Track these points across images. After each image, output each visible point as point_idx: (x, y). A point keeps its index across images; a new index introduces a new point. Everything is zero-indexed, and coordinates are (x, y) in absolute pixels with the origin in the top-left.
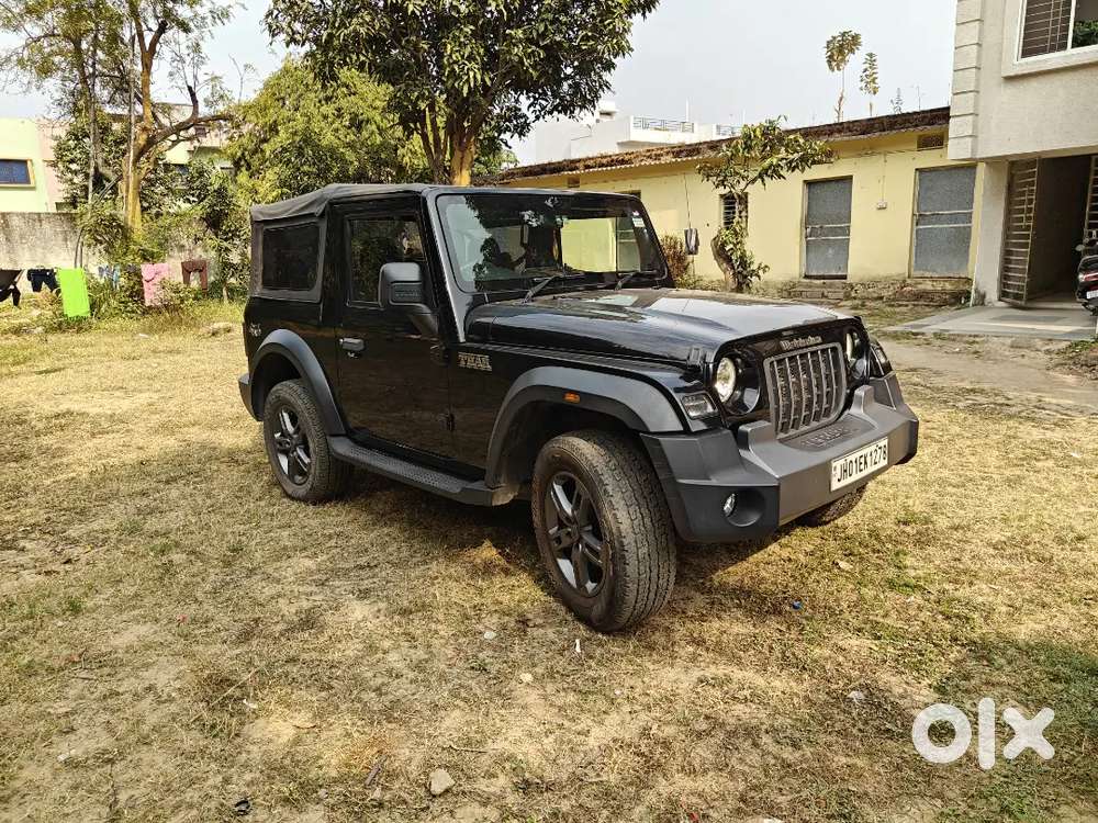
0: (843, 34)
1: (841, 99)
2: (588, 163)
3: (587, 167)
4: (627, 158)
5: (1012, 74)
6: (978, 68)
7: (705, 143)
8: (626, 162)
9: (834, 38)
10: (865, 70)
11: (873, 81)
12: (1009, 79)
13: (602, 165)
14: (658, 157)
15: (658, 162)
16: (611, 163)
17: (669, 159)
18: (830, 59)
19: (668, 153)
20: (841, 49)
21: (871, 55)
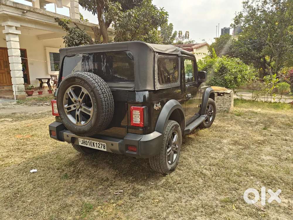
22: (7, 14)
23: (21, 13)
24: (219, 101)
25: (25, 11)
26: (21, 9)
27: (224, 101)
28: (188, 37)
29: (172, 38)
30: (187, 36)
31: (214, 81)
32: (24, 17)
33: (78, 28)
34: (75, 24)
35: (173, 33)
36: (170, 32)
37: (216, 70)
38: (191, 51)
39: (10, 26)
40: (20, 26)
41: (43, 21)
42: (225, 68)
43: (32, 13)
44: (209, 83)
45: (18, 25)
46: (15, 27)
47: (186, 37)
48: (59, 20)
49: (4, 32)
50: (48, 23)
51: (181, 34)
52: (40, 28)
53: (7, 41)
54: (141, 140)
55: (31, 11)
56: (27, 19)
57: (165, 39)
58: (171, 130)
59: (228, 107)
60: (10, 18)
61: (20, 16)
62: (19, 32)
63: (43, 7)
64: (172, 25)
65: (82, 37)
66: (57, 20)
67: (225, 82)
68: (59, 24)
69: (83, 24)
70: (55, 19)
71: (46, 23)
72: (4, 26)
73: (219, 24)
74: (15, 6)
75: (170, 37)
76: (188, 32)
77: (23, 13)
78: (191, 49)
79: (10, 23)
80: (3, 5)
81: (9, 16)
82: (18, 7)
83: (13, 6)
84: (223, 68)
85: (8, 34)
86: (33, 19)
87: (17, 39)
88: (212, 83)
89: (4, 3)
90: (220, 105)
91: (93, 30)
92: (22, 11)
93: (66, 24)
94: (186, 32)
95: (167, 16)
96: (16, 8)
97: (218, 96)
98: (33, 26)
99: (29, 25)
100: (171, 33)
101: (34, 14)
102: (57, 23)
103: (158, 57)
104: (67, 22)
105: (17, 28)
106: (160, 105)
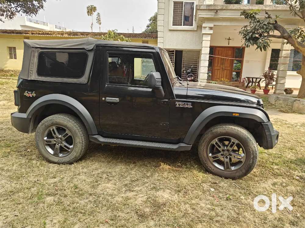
0: (92, 6)
1: (92, 24)
2: (33, 32)
3: (32, 34)
4: (49, 33)
5: (171, 29)
6: (163, 26)
7: (80, 32)
8: (49, 34)
9: (89, 6)
10: (97, 17)
11: (100, 21)
12: (170, 30)
13: (39, 34)
14: (62, 34)
15: (61, 36)
16: (43, 34)
17: (67, 36)
18: (88, 12)
19: (66, 34)
20: (91, 10)
21: (98, 13)
22: (203, 17)
23: (214, 14)
32: (217, 16)
33: (269, 17)
34: (267, 13)
39: (205, 28)
43: (225, 11)
45: (212, 25)
48: (245, 12)
55: (224, 10)
56: (221, 18)
61: (213, 16)
62: (211, 32)
74: (208, 8)
77: (216, 13)
79: (204, 25)
80: (198, 10)
83: (206, 9)
85: (203, 34)
89: (199, 8)
92: (215, 11)
96: (209, 10)
98: (228, 24)
99: (224, 24)
101: (227, 11)
102: (243, 16)
103: (40, 51)
104: (256, 13)
105: (211, 28)
106: (35, 94)
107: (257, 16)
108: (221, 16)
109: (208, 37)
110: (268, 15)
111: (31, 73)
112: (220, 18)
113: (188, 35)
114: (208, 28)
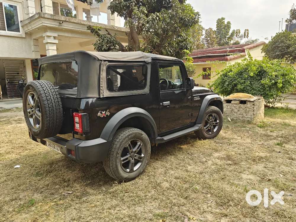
22: (46, 26)
23: (58, 24)
24: (241, 109)
25: (61, 22)
26: (58, 20)
27: (246, 110)
28: (248, 36)
29: (229, 38)
30: (246, 34)
31: (250, 87)
32: (61, 27)
33: (109, 34)
34: (107, 31)
35: (231, 32)
36: (226, 32)
37: (252, 74)
38: (242, 52)
39: (49, 37)
40: (57, 36)
41: (78, 30)
42: (265, 71)
43: (68, 23)
44: (243, 89)
45: (56, 35)
46: (53, 36)
47: (245, 36)
48: (91, 28)
49: (45, 42)
50: (83, 31)
51: (239, 32)
52: (76, 36)
53: (47, 50)
54: (79, 146)
55: (67, 22)
57: (221, 39)
58: (126, 138)
59: (251, 117)
60: (49, 29)
61: (57, 26)
62: (56, 41)
63: (90, 15)
64: (230, 24)
65: (110, 42)
66: (89, 27)
67: (264, 88)
68: (91, 32)
69: (118, 30)
70: (88, 27)
71: (81, 31)
72: (44, 37)
73: (282, 19)
74: (52, 18)
75: (227, 36)
76: (248, 30)
77: (60, 23)
78: (242, 49)
79: (48, 34)
80: (42, 18)
81: (49, 27)
82: (55, 19)
83: (50, 18)
84: (262, 72)
85: (47, 43)
86: (69, 28)
87: (55, 47)
88: (247, 89)
89: (43, 16)
90: (242, 115)
91: (127, 35)
92: (59, 22)
93: (98, 31)
94: (246, 30)
95: (199, 17)
96: (53, 19)
97: (241, 104)
98: (70, 35)
99: (66, 34)
100: (228, 32)
101: (70, 23)
102: (89, 31)
103: (107, 65)
104: (99, 30)
105: (55, 38)
106: (108, 113)
107: (100, 32)
108: (65, 27)
109: (54, 46)
110: (108, 32)
111: (102, 90)
112: (63, 29)
113: (17, 42)
114: (52, 37)
